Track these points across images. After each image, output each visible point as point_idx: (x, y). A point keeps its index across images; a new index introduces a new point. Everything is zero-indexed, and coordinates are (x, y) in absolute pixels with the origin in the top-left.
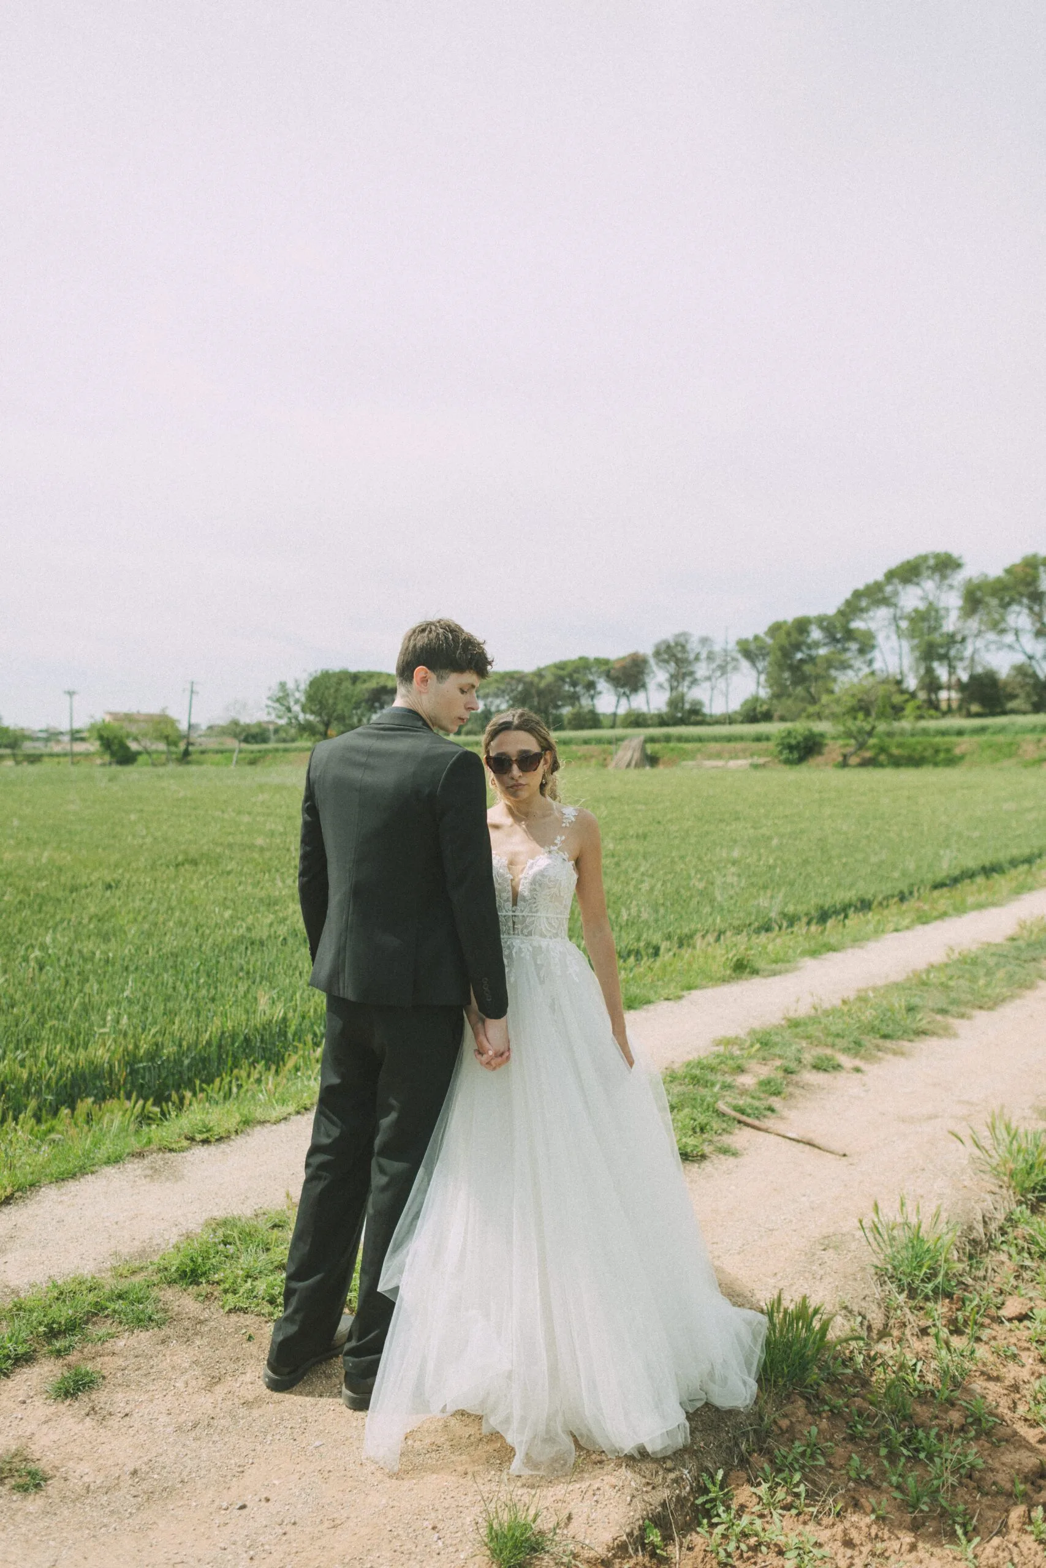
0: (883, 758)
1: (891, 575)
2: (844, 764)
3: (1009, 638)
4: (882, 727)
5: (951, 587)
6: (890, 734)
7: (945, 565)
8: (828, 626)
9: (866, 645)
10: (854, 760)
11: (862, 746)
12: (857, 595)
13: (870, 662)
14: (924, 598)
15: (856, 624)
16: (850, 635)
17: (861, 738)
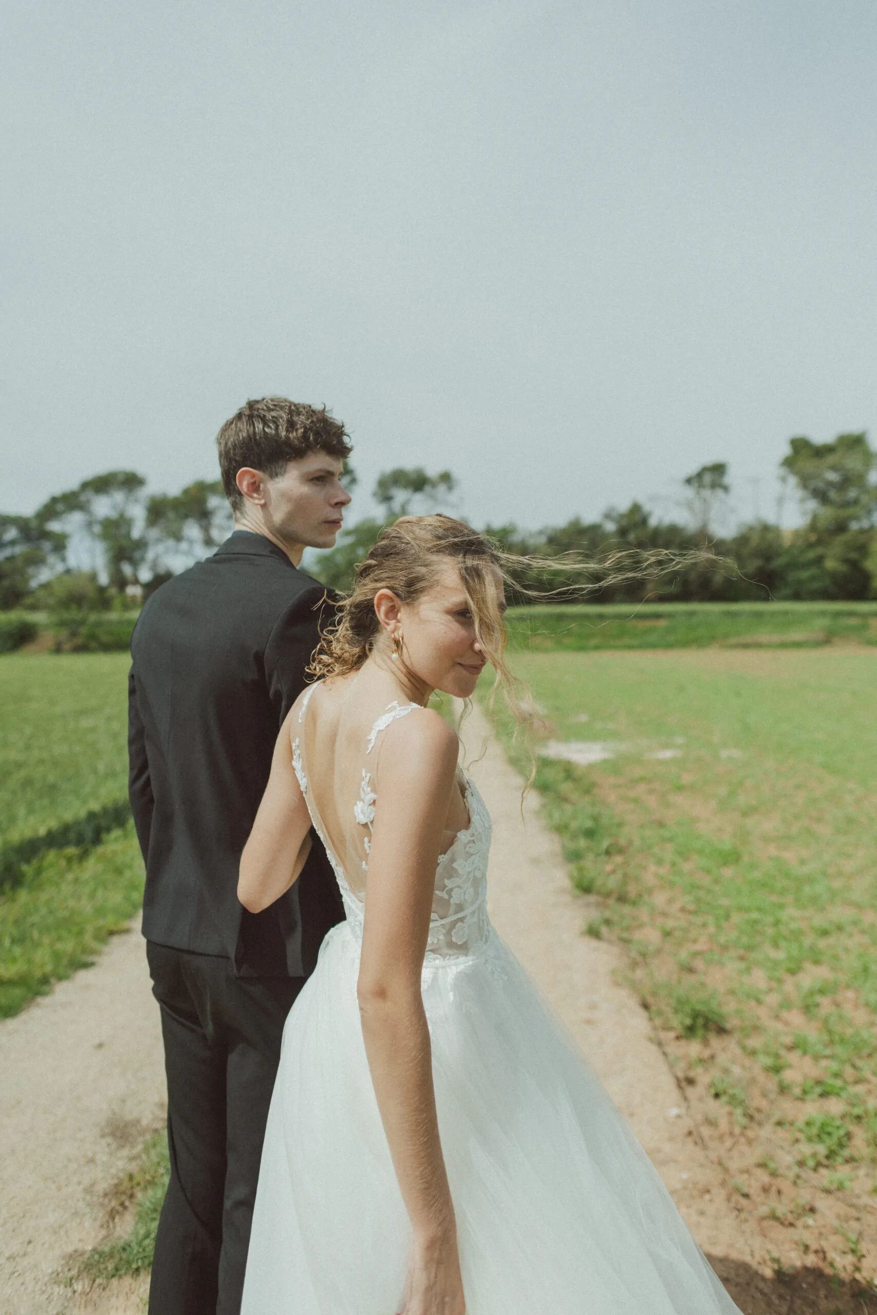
0: (93, 644)
1: (85, 486)
2: (58, 649)
3: (184, 546)
4: (93, 617)
5: (136, 501)
6: (98, 624)
7: (131, 482)
8: (22, 524)
9: (60, 544)
10: (67, 646)
11: (74, 634)
12: (54, 500)
13: (63, 559)
14: (114, 507)
15: (54, 526)
16: (45, 535)
17: (73, 628)
